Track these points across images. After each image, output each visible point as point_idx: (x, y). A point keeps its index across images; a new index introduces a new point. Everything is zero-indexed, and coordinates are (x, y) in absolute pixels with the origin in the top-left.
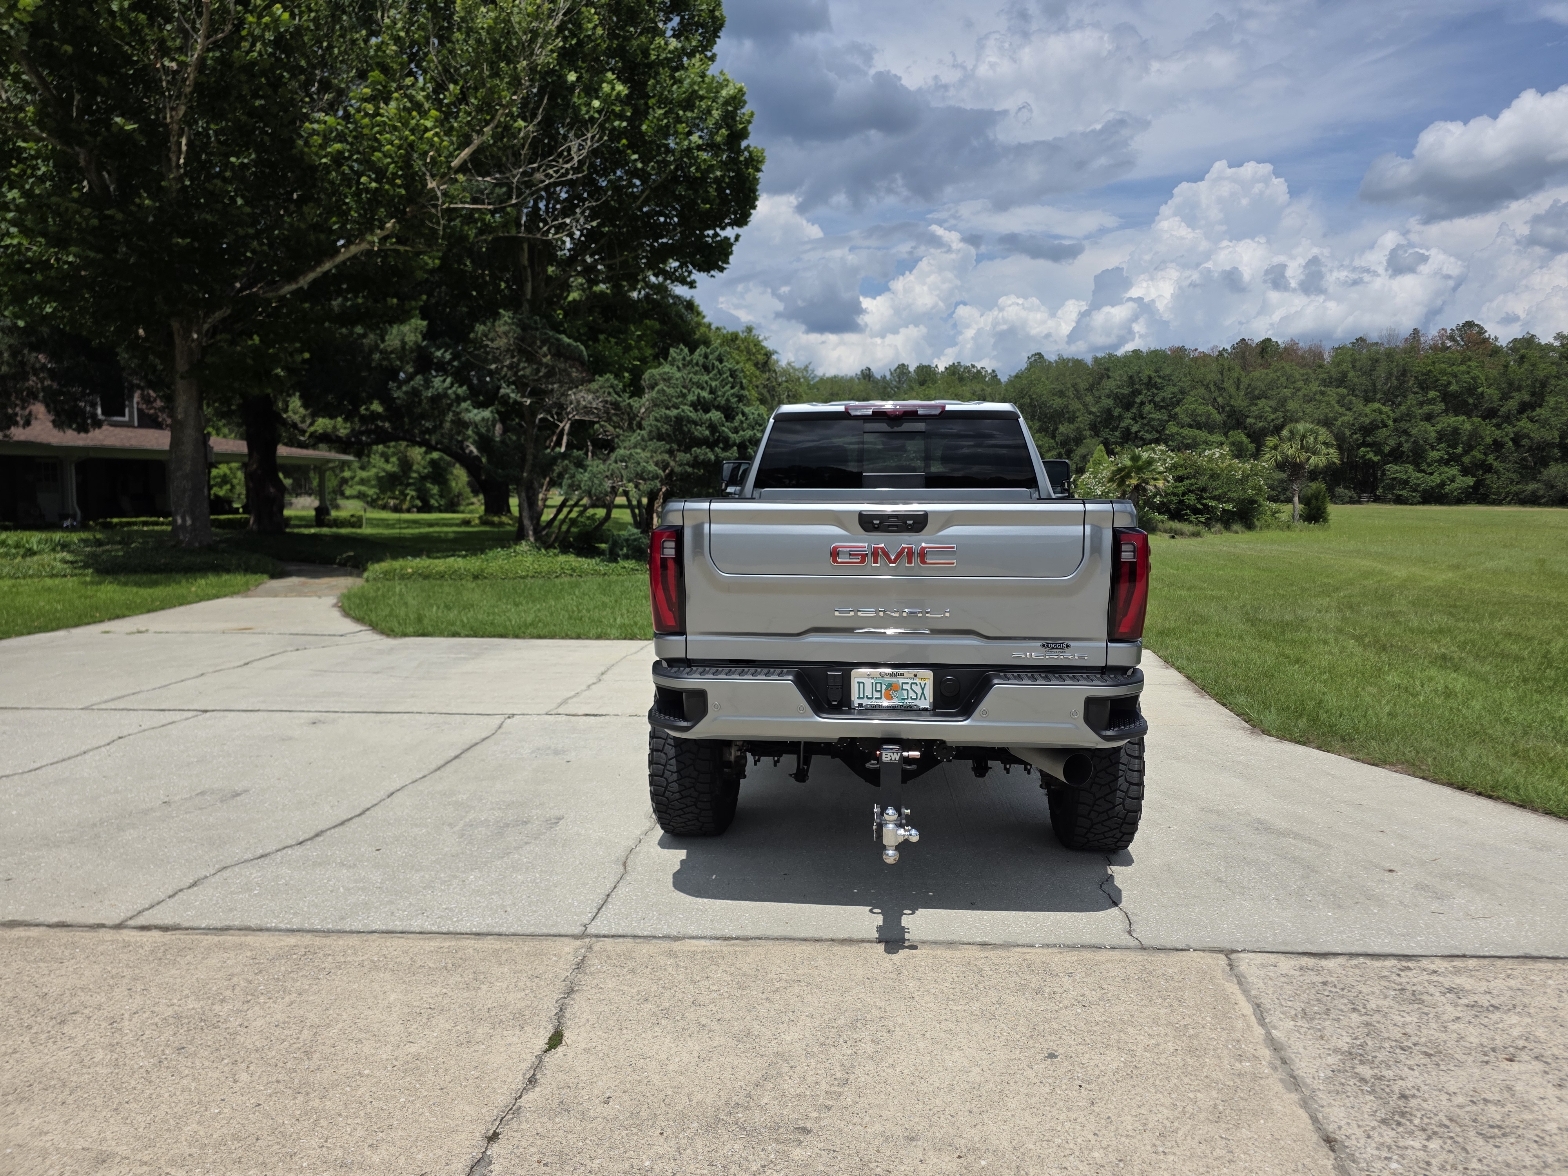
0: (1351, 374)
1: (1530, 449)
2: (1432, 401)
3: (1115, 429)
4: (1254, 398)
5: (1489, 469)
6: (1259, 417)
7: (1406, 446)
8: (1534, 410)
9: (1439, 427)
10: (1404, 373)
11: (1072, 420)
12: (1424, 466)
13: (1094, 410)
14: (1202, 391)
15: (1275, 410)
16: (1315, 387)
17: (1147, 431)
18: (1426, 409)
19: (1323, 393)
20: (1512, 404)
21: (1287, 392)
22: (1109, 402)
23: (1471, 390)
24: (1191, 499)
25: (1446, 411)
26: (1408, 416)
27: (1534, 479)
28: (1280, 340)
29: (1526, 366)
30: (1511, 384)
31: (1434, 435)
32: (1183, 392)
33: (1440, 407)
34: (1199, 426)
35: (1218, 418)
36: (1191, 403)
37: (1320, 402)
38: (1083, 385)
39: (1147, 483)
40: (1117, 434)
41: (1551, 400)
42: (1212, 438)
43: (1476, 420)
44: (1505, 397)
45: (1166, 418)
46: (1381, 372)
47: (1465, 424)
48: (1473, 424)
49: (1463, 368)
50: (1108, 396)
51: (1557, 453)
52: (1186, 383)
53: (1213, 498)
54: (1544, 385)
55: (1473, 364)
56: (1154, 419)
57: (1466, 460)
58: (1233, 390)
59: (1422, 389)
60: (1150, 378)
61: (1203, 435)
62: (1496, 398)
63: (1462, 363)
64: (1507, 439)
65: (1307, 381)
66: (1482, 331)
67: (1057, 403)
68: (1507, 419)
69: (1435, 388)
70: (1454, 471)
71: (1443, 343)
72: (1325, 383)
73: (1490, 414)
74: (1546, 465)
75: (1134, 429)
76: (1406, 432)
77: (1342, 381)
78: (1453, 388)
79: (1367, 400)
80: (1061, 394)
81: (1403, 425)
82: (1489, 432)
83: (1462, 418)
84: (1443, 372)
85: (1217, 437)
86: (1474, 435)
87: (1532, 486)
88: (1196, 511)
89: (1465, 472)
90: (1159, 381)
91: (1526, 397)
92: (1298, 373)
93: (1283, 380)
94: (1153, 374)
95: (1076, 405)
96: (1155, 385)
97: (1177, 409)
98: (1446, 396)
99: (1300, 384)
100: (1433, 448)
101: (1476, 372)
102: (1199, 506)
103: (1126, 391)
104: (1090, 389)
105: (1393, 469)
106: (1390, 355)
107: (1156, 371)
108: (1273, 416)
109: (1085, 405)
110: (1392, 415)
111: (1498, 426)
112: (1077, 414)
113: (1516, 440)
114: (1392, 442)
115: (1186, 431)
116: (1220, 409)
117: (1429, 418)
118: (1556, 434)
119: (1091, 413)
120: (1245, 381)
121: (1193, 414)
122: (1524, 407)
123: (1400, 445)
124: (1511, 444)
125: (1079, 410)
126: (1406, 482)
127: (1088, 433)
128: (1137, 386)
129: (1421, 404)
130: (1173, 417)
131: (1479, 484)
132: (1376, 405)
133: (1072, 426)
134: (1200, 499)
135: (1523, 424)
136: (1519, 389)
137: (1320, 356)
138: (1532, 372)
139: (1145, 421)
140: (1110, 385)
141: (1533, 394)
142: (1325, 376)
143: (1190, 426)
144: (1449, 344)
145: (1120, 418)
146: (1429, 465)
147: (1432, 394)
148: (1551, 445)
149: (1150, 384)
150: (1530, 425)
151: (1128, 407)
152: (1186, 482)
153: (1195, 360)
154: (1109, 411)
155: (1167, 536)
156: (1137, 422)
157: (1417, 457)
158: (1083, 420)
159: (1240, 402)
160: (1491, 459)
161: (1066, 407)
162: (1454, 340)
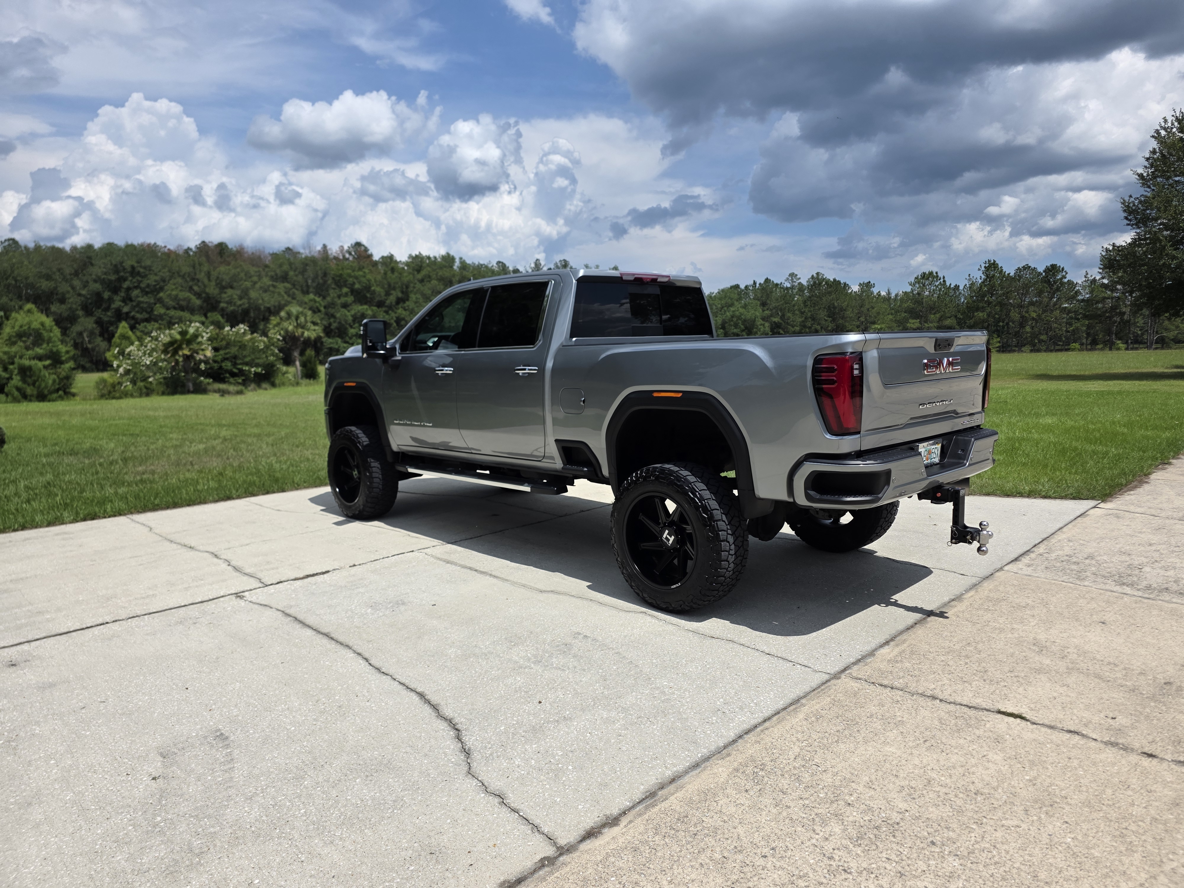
0: (291, 273)
2: (346, 295)
3: (107, 309)
4: (222, 288)
6: (229, 303)
7: (334, 326)
8: (404, 302)
9: (353, 312)
10: (325, 274)
11: (62, 301)
12: (347, 339)
13: (84, 292)
14: (180, 280)
15: (241, 298)
16: (266, 281)
17: (138, 312)
18: (343, 300)
19: (274, 286)
20: (392, 299)
21: (248, 284)
22: (97, 287)
23: (368, 288)
24: (228, 365)
25: (354, 302)
26: (332, 305)
28: (231, 244)
29: (396, 274)
30: (389, 285)
31: (350, 318)
32: (164, 281)
33: (350, 299)
34: (182, 309)
35: (198, 302)
36: (172, 290)
37: (273, 292)
38: (68, 271)
39: (197, 353)
40: (109, 314)
41: (413, 297)
42: (195, 318)
43: (375, 308)
44: (388, 294)
45: (152, 301)
46: (310, 273)
47: (367, 311)
48: (372, 310)
49: (361, 273)
50: (95, 281)
52: (165, 273)
53: (247, 364)
54: (407, 287)
55: (365, 271)
56: (143, 302)
58: (206, 281)
59: (338, 286)
60: (133, 267)
61: (187, 315)
62: (383, 294)
63: (359, 269)
64: (392, 321)
65: (260, 277)
66: (366, 250)
67: (45, 285)
68: (390, 307)
69: (346, 286)
71: (344, 256)
72: (274, 279)
73: (380, 304)
75: (125, 309)
76: (333, 316)
77: (284, 278)
78: (357, 286)
80: (48, 277)
81: (331, 311)
83: (365, 307)
84: (350, 276)
85: (199, 318)
88: (233, 375)
90: (142, 270)
91: (400, 295)
92: (253, 270)
93: (242, 275)
94: (136, 265)
95: (64, 288)
96: (139, 273)
97: (161, 294)
98: (353, 291)
99: (255, 279)
100: (351, 327)
101: (369, 276)
102: (235, 370)
103: (113, 277)
104: (76, 274)
107: (138, 262)
108: (239, 303)
109: (73, 288)
110: (323, 304)
111: (387, 312)
112: (67, 296)
115: (172, 313)
116: (198, 295)
117: (345, 306)
119: (80, 295)
120: (214, 274)
121: (176, 298)
122: (399, 301)
123: (330, 324)
124: (395, 324)
125: (68, 292)
127: (80, 313)
128: (122, 274)
129: (339, 297)
130: (160, 301)
132: (311, 296)
133: (63, 307)
134: (235, 364)
135: (400, 311)
136: (394, 289)
137: (260, 258)
138: (400, 278)
139: (134, 304)
140: (97, 271)
141: (402, 292)
142: (273, 273)
143: (175, 308)
144: (347, 256)
145: (110, 300)
146: (351, 338)
147: (345, 290)
149: (133, 272)
150: (404, 312)
151: (115, 290)
152: (222, 352)
153: (164, 254)
154: (98, 295)
155: (217, 395)
156: (126, 304)
158: (74, 301)
159: (212, 290)
161: (56, 288)
162: (350, 254)
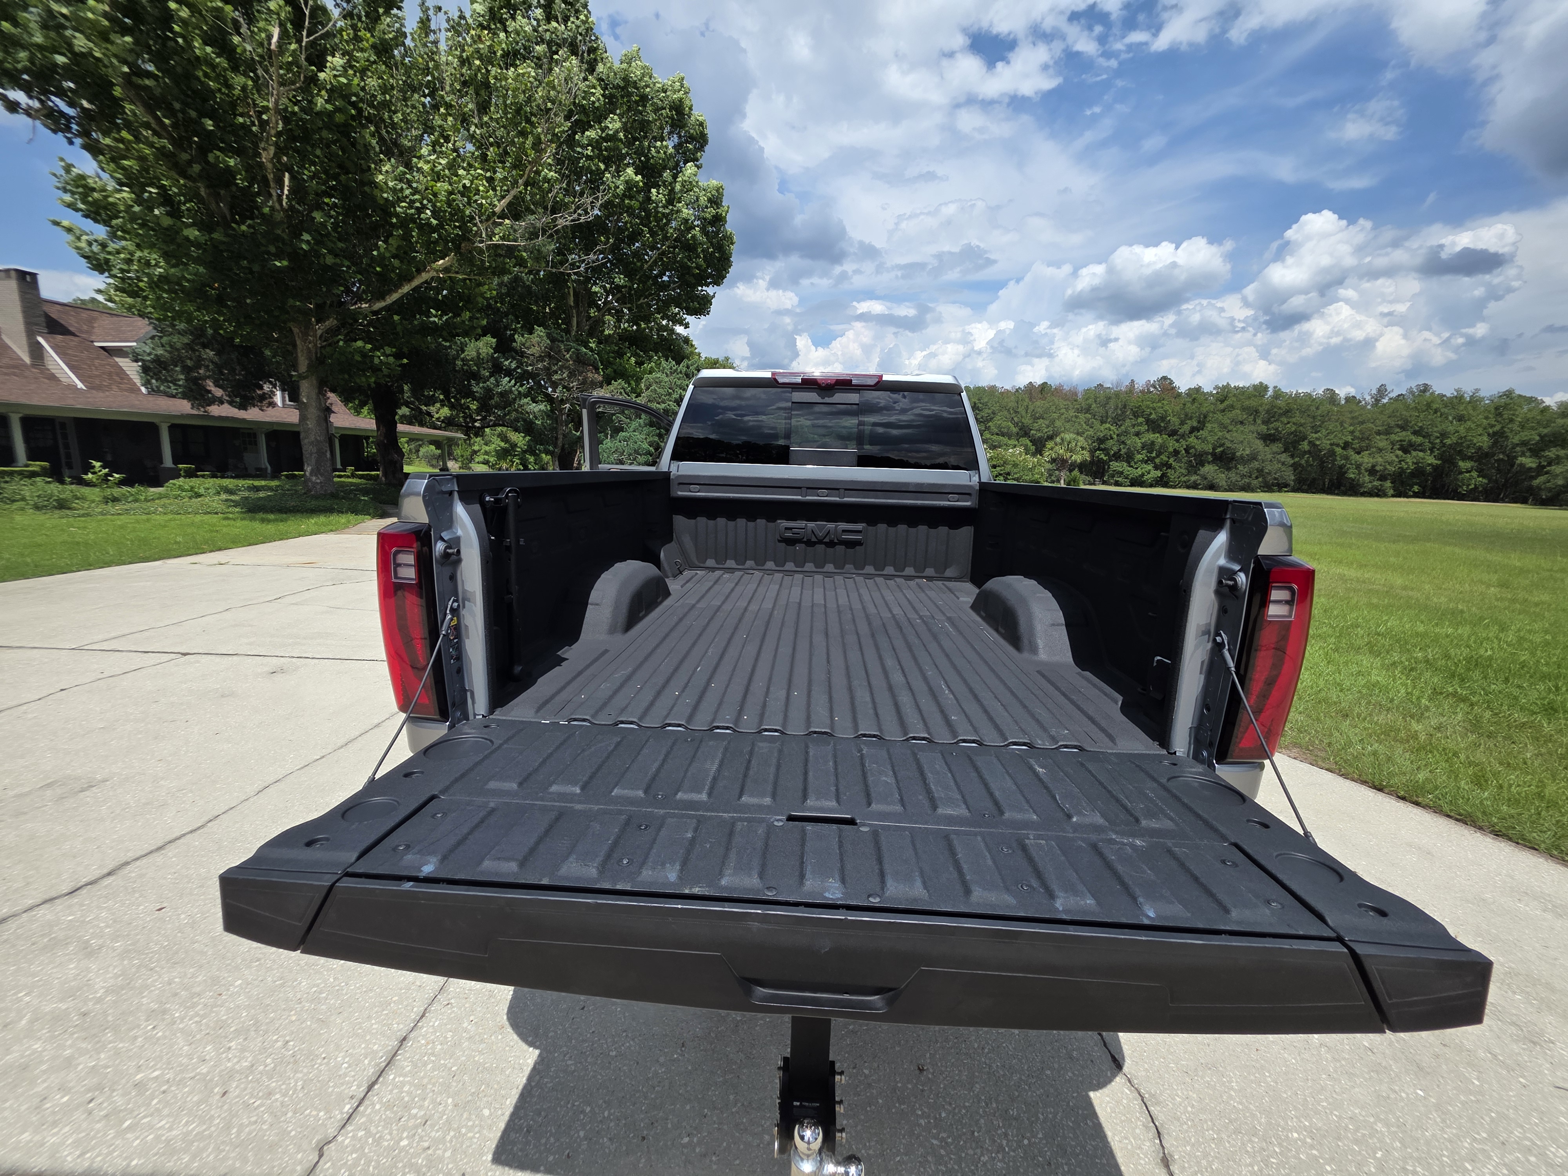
0: (1094, 406)
1: (1195, 455)
2: (1140, 424)
4: (1035, 419)
5: (1170, 466)
6: (1039, 431)
7: (1123, 451)
8: (1198, 431)
9: (1143, 440)
10: (1125, 406)
12: (1132, 464)
14: (1006, 413)
15: (1048, 427)
16: (1072, 413)
19: (1076, 417)
20: (1186, 428)
21: (1055, 415)
23: (1163, 418)
25: (1148, 430)
26: (1126, 432)
27: (1195, 473)
28: (1053, 383)
29: (1195, 405)
30: (1186, 415)
31: (1140, 445)
32: (994, 413)
33: (1144, 428)
34: (1002, 434)
35: (1015, 430)
36: (999, 420)
41: (1209, 426)
42: (1010, 442)
43: (1165, 436)
44: (1182, 423)
45: (983, 428)
46: (1112, 405)
47: (1158, 439)
48: (1163, 439)
49: (1160, 404)
51: (1210, 458)
52: (996, 408)
54: (1205, 417)
55: (1165, 402)
57: (1157, 461)
58: (1023, 413)
59: (1135, 416)
61: (1005, 440)
62: (1177, 423)
63: (1159, 401)
64: (1182, 449)
65: (1067, 409)
66: (1171, 382)
68: (1183, 436)
69: (1142, 416)
70: (1150, 467)
71: (1148, 389)
72: (1078, 411)
73: (1173, 433)
74: (1203, 466)
76: (1123, 443)
77: (1088, 410)
78: (1153, 416)
79: (1102, 422)
81: (1123, 438)
82: (1172, 444)
83: (1157, 435)
84: (1148, 407)
85: (1013, 442)
86: (1163, 447)
87: (1194, 478)
89: (1156, 468)
90: (980, 405)
91: (1195, 424)
92: (1062, 404)
93: (1053, 408)
94: (977, 401)
97: (990, 423)
98: (1148, 421)
99: (1063, 411)
100: (1139, 453)
101: (1167, 408)
105: (1115, 465)
106: (1117, 394)
107: (979, 399)
108: (1047, 430)
110: (1116, 432)
111: (1177, 441)
113: (1187, 450)
114: (1115, 449)
115: (995, 437)
116: (1016, 425)
117: (1137, 434)
118: (1210, 446)
120: (1031, 408)
121: (999, 427)
122: (1193, 430)
123: (1120, 450)
124: (1184, 452)
126: (1122, 473)
129: (1134, 426)
131: (1163, 475)
132: (1108, 425)
135: (1192, 440)
136: (1191, 418)
137: (1076, 395)
138: (1198, 408)
141: (1199, 422)
142: (1078, 406)
143: (998, 434)
144: (1152, 389)
147: (1140, 420)
148: (1207, 453)
150: (1196, 441)
153: (1002, 393)
157: (1129, 458)
159: (1027, 421)
160: (1171, 461)
162: (1155, 387)
